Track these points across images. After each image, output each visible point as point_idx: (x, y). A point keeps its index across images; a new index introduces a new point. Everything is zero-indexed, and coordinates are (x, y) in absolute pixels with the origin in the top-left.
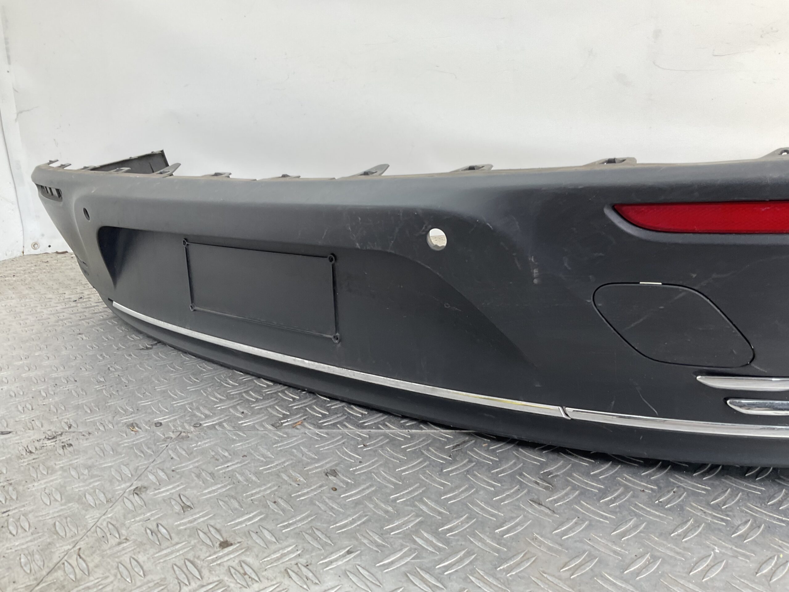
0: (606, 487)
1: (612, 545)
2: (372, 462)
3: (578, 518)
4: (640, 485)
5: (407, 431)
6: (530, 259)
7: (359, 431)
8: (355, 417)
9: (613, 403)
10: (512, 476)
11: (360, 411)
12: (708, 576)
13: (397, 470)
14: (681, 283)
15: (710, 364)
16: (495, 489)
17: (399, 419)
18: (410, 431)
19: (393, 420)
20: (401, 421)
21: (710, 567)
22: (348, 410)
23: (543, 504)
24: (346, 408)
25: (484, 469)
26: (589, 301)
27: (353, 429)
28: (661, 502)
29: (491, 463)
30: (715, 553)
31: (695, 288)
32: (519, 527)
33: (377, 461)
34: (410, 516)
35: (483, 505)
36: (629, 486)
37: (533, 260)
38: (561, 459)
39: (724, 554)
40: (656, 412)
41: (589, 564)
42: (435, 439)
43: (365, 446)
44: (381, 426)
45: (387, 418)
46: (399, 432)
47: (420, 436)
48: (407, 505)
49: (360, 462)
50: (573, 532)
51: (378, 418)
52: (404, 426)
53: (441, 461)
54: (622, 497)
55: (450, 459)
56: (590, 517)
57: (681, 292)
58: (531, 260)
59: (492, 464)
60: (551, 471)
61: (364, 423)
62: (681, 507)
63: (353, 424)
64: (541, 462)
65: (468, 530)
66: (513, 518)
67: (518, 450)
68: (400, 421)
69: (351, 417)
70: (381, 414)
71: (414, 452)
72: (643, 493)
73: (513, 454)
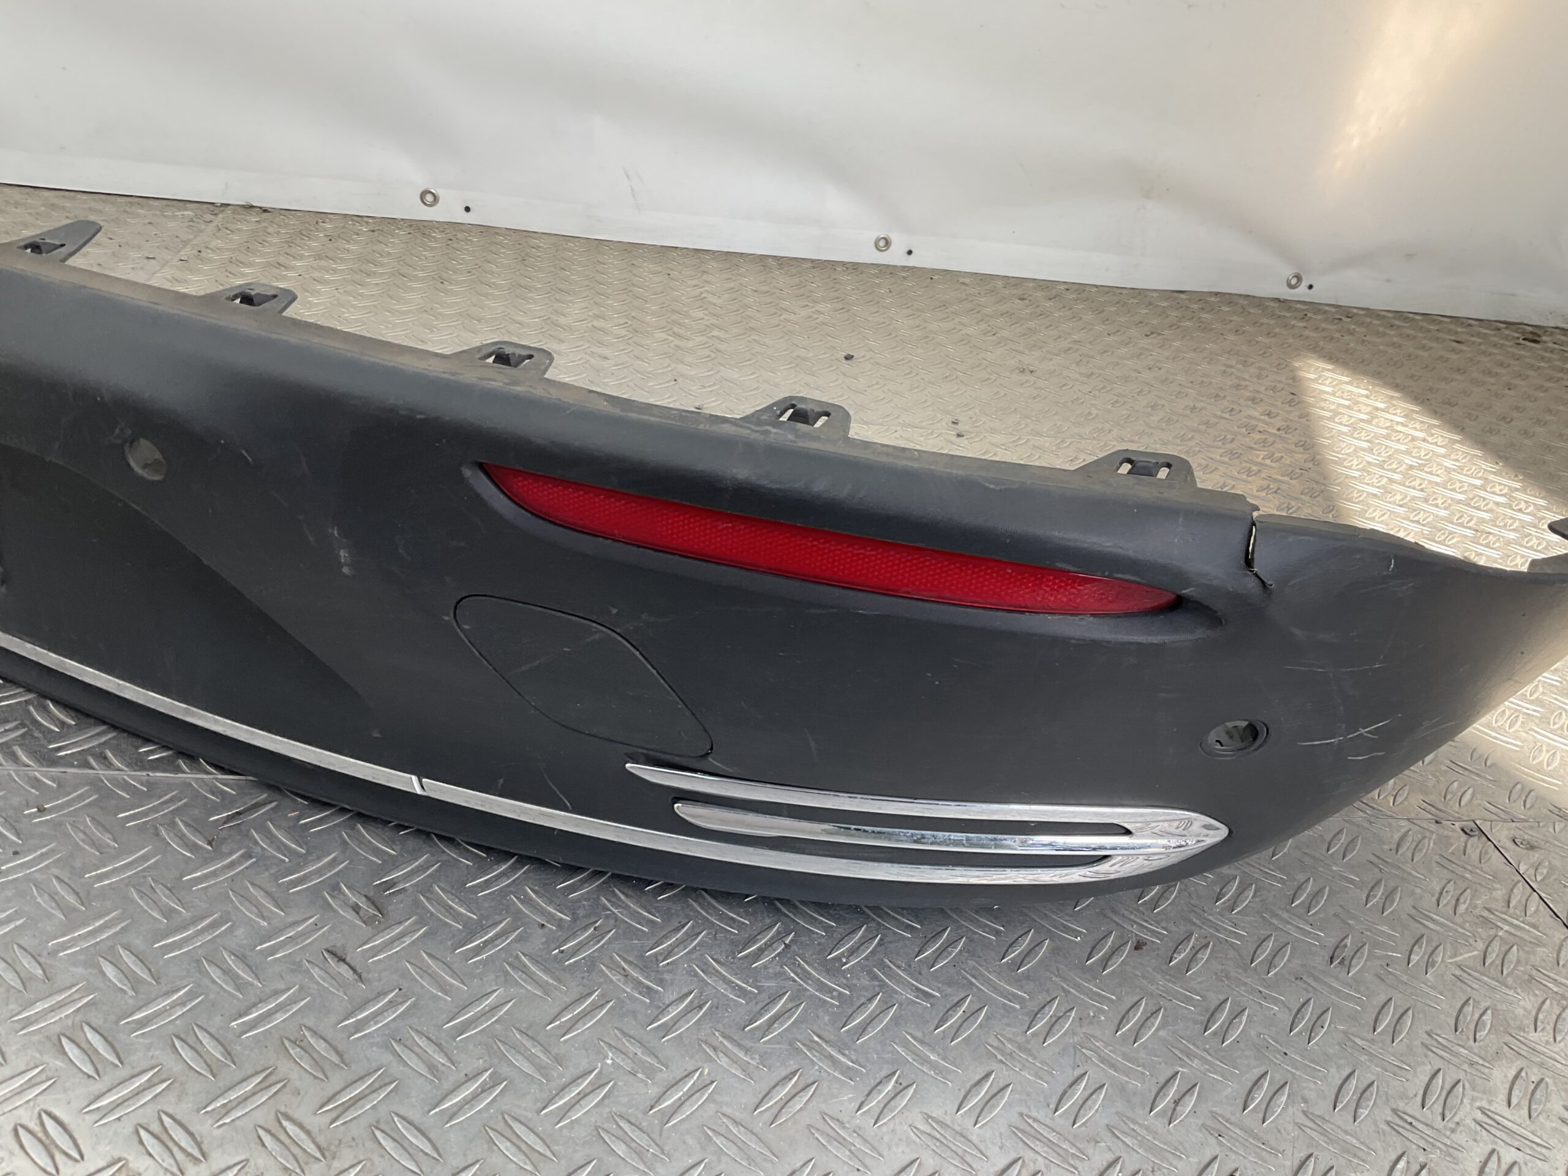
0: (482, 917)
1: (434, 1052)
2: (42, 854)
3: (400, 989)
4: (543, 912)
5: (144, 773)
6: (330, 531)
7: (39, 772)
8: (43, 733)
9: (501, 781)
10: (315, 891)
11: (62, 717)
12: (570, 1118)
13: (87, 876)
14: (594, 618)
15: (648, 746)
16: (269, 924)
17: (139, 742)
18: (151, 774)
19: (124, 746)
20: (141, 747)
21: (581, 1096)
22: (35, 713)
23: (348, 959)
24: (31, 708)
25: (267, 874)
26: (447, 618)
27: (28, 766)
28: (562, 952)
29: (287, 860)
30: (604, 1064)
31: (618, 630)
32: (278, 1015)
33: (52, 852)
34: (74, 989)
35: (231, 963)
36: (524, 913)
37: (336, 533)
38: (428, 849)
39: (619, 1067)
40: (568, 804)
41: (375, 1095)
42: (197, 795)
43: (41, 810)
44: (92, 761)
45: (114, 738)
46: (128, 776)
47: (170, 787)
48: (75, 965)
49: (16, 853)
50: (376, 1023)
51: (93, 737)
52: (142, 761)
53: (188, 855)
54: (497, 942)
55: (210, 848)
56: (423, 987)
57: (596, 633)
58: (333, 534)
59: (290, 861)
60: (395, 880)
61: (60, 749)
62: (591, 963)
63: (34, 754)
64: (385, 858)
65: (178, 1022)
66: (277, 993)
67: (353, 828)
68: (138, 748)
69: (37, 734)
70: (104, 728)
71: (141, 828)
72: (540, 931)
73: (341, 836)
